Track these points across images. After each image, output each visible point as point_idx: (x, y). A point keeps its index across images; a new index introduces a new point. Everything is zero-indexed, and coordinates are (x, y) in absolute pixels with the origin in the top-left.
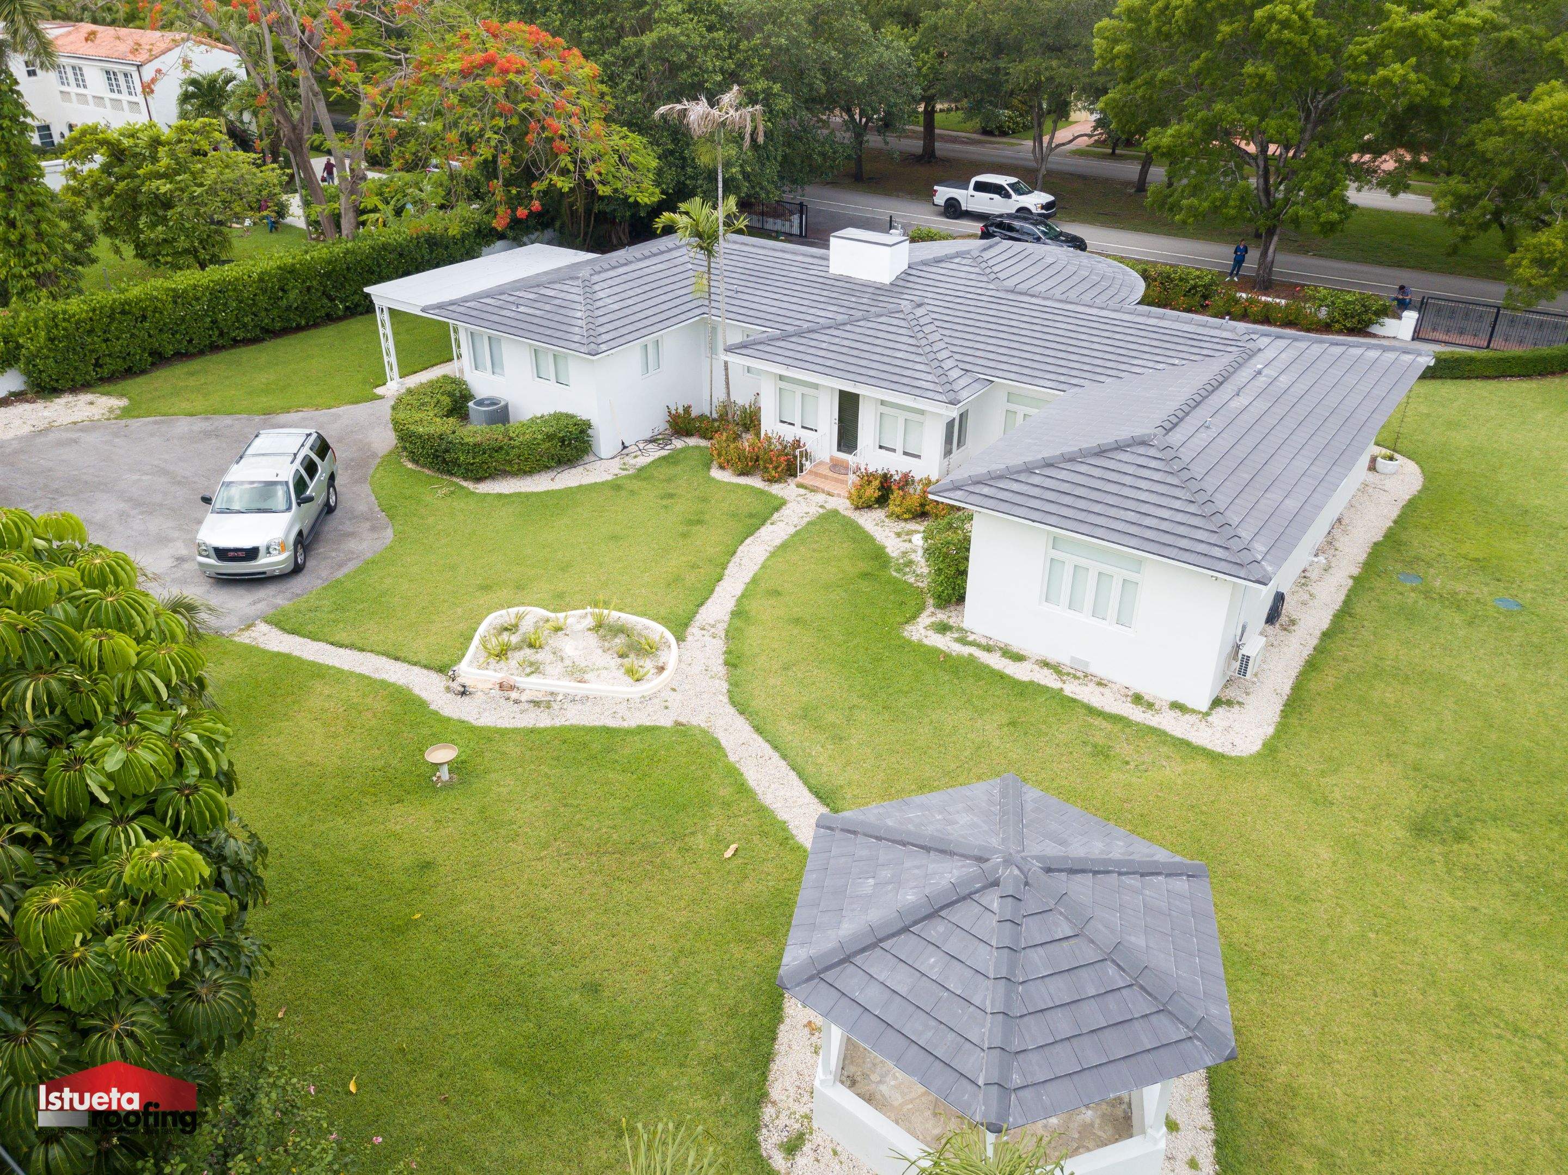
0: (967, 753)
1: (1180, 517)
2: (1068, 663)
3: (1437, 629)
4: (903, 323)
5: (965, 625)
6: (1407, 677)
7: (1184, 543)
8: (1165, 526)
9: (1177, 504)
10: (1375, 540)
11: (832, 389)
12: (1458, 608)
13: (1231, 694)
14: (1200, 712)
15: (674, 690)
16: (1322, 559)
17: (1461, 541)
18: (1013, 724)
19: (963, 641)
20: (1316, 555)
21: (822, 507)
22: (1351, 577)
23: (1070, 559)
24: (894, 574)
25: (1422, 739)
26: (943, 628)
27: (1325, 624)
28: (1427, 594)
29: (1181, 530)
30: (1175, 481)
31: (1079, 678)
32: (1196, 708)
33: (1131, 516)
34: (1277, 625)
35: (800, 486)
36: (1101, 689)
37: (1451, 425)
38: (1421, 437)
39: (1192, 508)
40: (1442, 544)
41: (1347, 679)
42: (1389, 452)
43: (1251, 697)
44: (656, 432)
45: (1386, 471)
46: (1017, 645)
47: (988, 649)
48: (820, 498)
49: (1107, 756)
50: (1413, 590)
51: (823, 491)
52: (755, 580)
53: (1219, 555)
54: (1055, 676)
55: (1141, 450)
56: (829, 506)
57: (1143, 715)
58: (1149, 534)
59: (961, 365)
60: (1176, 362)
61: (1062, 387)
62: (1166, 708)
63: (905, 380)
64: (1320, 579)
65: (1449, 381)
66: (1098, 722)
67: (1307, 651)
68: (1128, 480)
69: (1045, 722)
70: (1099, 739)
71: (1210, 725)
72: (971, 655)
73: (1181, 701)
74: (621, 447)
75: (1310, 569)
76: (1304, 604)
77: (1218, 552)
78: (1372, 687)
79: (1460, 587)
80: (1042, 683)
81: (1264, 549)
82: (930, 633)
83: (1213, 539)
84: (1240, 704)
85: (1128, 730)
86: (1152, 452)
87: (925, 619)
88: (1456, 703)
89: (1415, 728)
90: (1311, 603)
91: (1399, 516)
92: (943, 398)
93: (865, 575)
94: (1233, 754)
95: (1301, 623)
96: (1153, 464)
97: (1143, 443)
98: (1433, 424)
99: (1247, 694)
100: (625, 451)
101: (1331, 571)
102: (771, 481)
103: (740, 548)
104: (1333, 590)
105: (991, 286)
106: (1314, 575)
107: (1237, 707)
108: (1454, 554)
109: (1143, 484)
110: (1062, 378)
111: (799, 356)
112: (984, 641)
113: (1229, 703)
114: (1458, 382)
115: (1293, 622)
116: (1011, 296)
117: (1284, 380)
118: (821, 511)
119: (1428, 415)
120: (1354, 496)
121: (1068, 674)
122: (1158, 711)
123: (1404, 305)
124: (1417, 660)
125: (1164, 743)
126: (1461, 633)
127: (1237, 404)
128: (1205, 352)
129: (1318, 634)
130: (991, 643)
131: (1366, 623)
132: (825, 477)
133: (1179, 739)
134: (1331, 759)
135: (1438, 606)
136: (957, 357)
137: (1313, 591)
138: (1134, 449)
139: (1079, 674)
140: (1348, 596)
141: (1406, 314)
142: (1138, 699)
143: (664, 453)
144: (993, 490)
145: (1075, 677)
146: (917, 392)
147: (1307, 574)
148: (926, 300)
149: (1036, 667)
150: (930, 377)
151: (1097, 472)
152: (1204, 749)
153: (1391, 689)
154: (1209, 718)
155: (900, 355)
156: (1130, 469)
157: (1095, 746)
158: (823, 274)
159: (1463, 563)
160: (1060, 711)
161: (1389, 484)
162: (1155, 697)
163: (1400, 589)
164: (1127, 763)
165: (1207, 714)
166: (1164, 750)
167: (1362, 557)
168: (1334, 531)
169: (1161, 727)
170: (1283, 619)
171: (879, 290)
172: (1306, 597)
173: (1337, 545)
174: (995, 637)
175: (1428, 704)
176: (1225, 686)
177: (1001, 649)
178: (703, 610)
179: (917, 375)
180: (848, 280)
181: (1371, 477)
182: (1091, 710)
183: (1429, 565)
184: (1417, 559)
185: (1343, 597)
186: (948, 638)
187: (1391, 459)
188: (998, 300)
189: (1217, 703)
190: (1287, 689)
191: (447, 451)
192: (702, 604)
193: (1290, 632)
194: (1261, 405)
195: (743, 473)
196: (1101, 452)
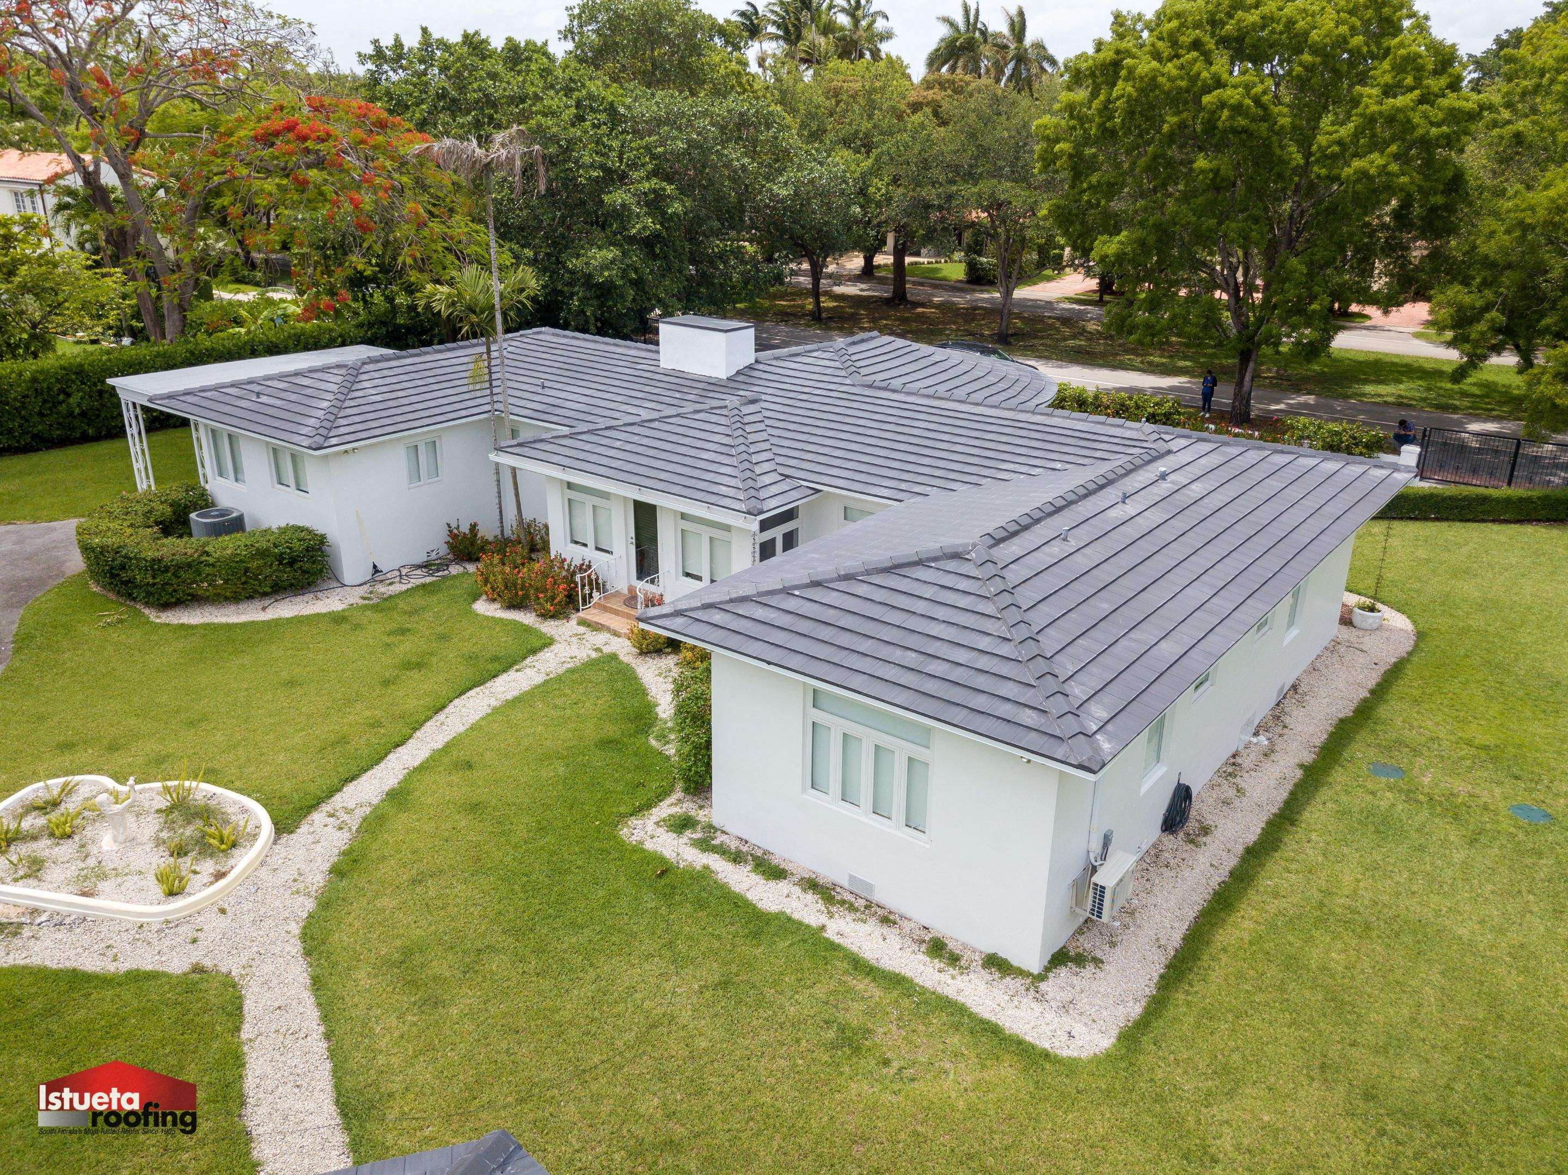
0: (630, 1037)
1: (983, 662)
2: (845, 883)
3: (1422, 848)
4: (723, 420)
5: (716, 822)
6: (1368, 927)
7: (979, 702)
8: (957, 674)
9: (983, 643)
10: (1341, 716)
11: (625, 498)
12: (1456, 817)
13: (1086, 944)
14: (1029, 974)
15: (223, 911)
16: (1263, 739)
17: (1465, 721)
18: (724, 984)
19: (705, 845)
20: (1256, 734)
21: (598, 650)
22: (1301, 766)
23: (836, 726)
24: (653, 743)
25: (1383, 1038)
26: (682, 824)
27: (1252, 836)
28: (1410, 795)
29: (981, 682)
30: (989, 609)
31: (857, 910)
32: (1025, 967)
33: (911, 659)
34: (1181, 835)
35: (582, 622)
36: (885, 930)
37: (1456, 573)
38: (1417, 585)
39: (1005, 650)
40: (1437, 724)
41: (1273, 926)
42: (1368, 601)
43: (1117, 950)
44: (433, 555)
45: (1365, 625)
46: (781, 853)
47: (737, 858)
48: (600, 639)
49: (857, 1050)
50: (1390, 788)
51: (608, 630)
52: (448, 747)
53: (1029, 722)
54: (821, 905)
55: (951, 565)
56: (606, 650)
57: (938, 976)
58: (931, 686)
59: (781, 470)
60: (1058, 466)
61: (900, 496)
62: (977, 965)
63: (701, 485)
64: (1256, 767)
65: (1458, 524)
66: (862, 985)
67: (1221, 875)
68: (920, 607)
69: (775, 984)
70: (854, 1015)
71: (1040, 998)
72: (706, 867)
73: (1002, 954)
74: (371, 570)
75: (1244, 754)
76: (1226, 803)
77: (1029, 718)
78: (1309, 940)
79: (1461, 787)
80: (796, 916)
81: (1105, 715)
82: (661, 831)
83: (1027, 696)
84: (1098, 962)
85: (906, 1002)
86: (967, 568)
87: (665, 809)
88: (1443, 973)
89: (1373, 1016)
90: (1237, 802)
91: (1379, 685)
92: (743, 507)
93: (606, 744)
94: (1065, 1053)
95: (1218, 833)
96: (963, 584)
97: (956, 556)
98: (1434, 571)
99: (1113, 945)
100: (379, 577)
101: (1273, 757)
102: (545, 616)
103: (456, 701)
104: (1273, 783)
105: (848, 381)
106: (1246, 761)
107: (1090, 968)
108: (1453, 738)
109: (941, 613)
110: (903, 486)
111: (582, 455)
112: (733, 845)
113: (1080, 960)
114: (1469, 525)
115: (1205, 830)
116: (868, 392)
117: (1198, 489)
118: (594, 655)
119: (1428, 561)
120: (1319, 656)
121: (843, 902)
122: (964, 970)
123: (1404, 439)
124: (1385, 898)
125: (956, 1027)
126: (1458, 857)
127: (1118, 513)
128: (1098, 454)
129: (1240, 849)
130: (745, 849)
131: (1314, 836)
132: (616, 612)
133: (982, 1021)
134: (1226, 1069)
135: (1424, 814)
136: (779, 460)
137: (1243, 785)
138: (941, 564)
139: (861, 903)
140: (1292, 793)
141: (1405, 448)
142: (937, 948)
143: (428, 580)
144: (727, 617)
145: (852, 908)
146: (713, 499)
147: (1239, 760)
148: (763, 397)
149: (797, 890)
150: (733, 482)
151: (879, 595)
152: (1020, 1042)
153: (1340, 945)
154: (1043, 986)
155: (705, 455)
156: (928, 592)
157: (842, 1029)
158: (652, 368)
159: (1465, 751)
160: (807, 964)
161: (1368, 642)
162: (965, 946)
163: (1370, 785)
164: (886, 1063)
165: (1042, 977)
166: (955, 1040)
167: (1320, 738)
168: (1286, 702)
169: (961, 999)
170: (1192, 825)
171: (711, 386)
172: (1232, 792)
173: (1287, 720)
174: (753, 840)
175: (1398, 974)
176: (1080, 931)
177: (755, 858)
178: (349, 789)
179: (719, 479)
180: (679, 375)
181: (1345, 633)
182: (859, 965)
183: (1416, 752)
184: (1399, 743)
185: (1285, 795)
186: (684, 840)
187: (1372, 609)
188: (849, 397)
189: (1059, 959)
190: (1176, 939)
191: (123, 567)
192: (353, 778)
193: (1197, 845)
194: (1155, 517)
195: (513, 605)
196: (893, 569)
